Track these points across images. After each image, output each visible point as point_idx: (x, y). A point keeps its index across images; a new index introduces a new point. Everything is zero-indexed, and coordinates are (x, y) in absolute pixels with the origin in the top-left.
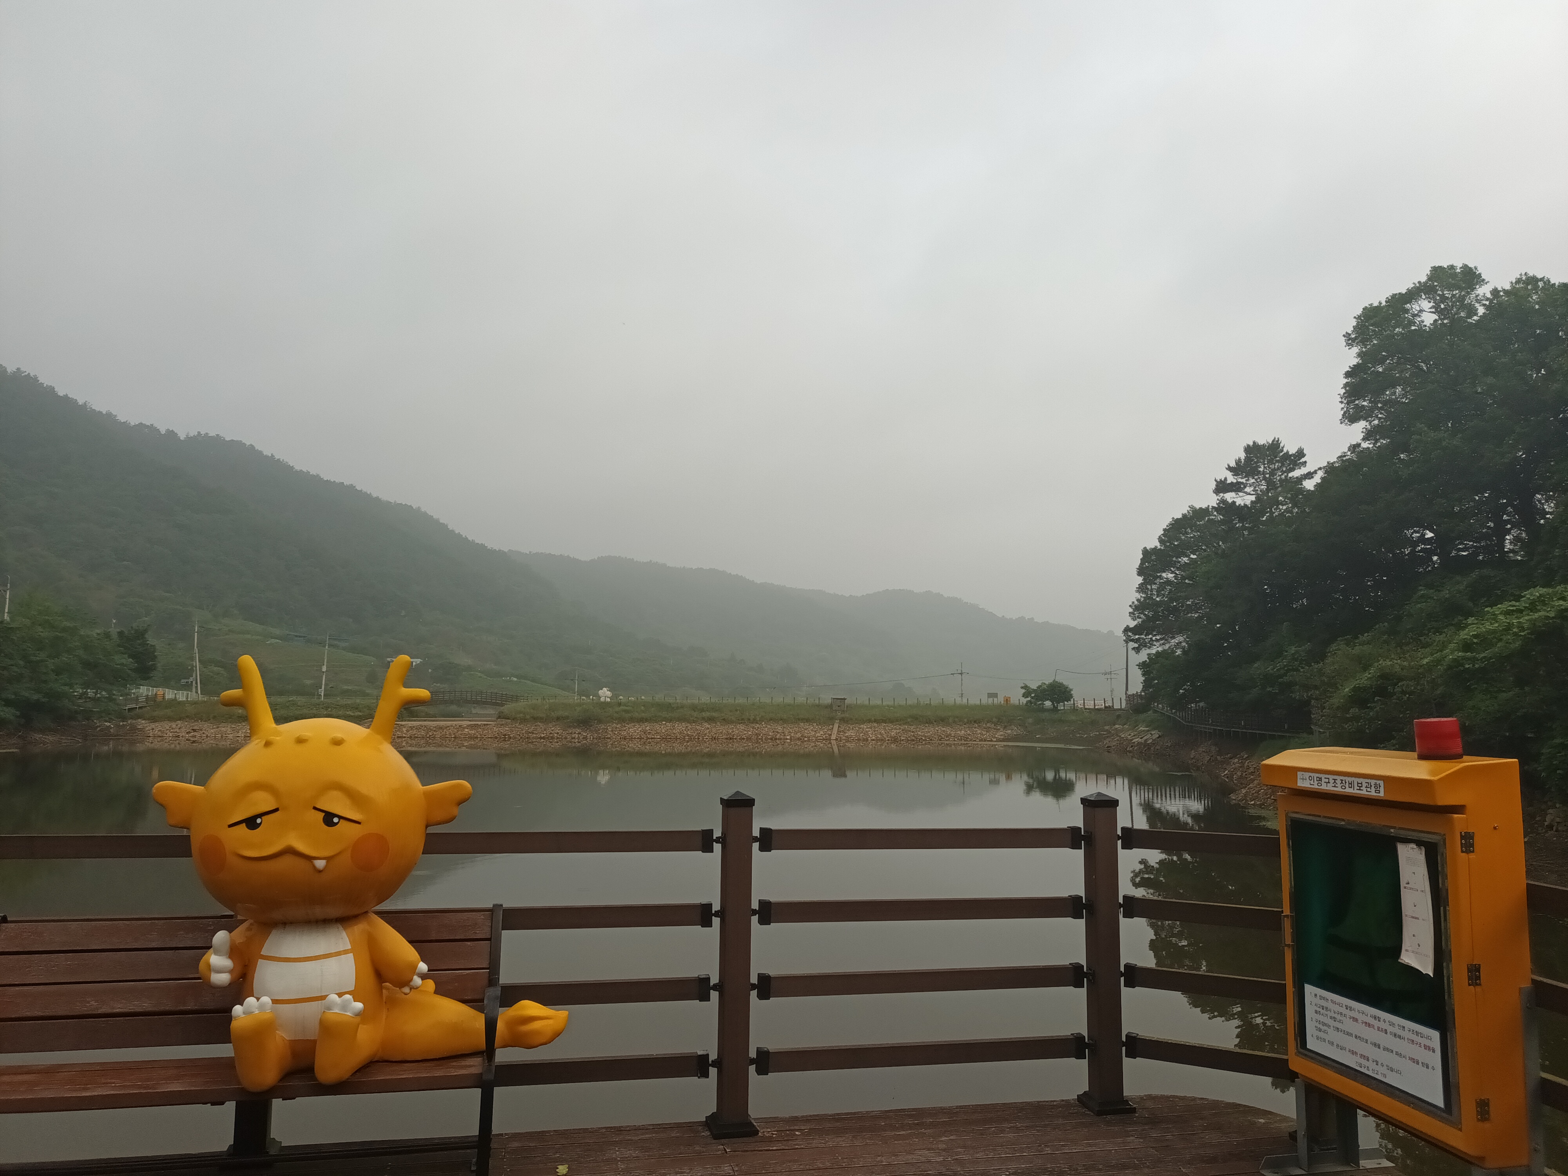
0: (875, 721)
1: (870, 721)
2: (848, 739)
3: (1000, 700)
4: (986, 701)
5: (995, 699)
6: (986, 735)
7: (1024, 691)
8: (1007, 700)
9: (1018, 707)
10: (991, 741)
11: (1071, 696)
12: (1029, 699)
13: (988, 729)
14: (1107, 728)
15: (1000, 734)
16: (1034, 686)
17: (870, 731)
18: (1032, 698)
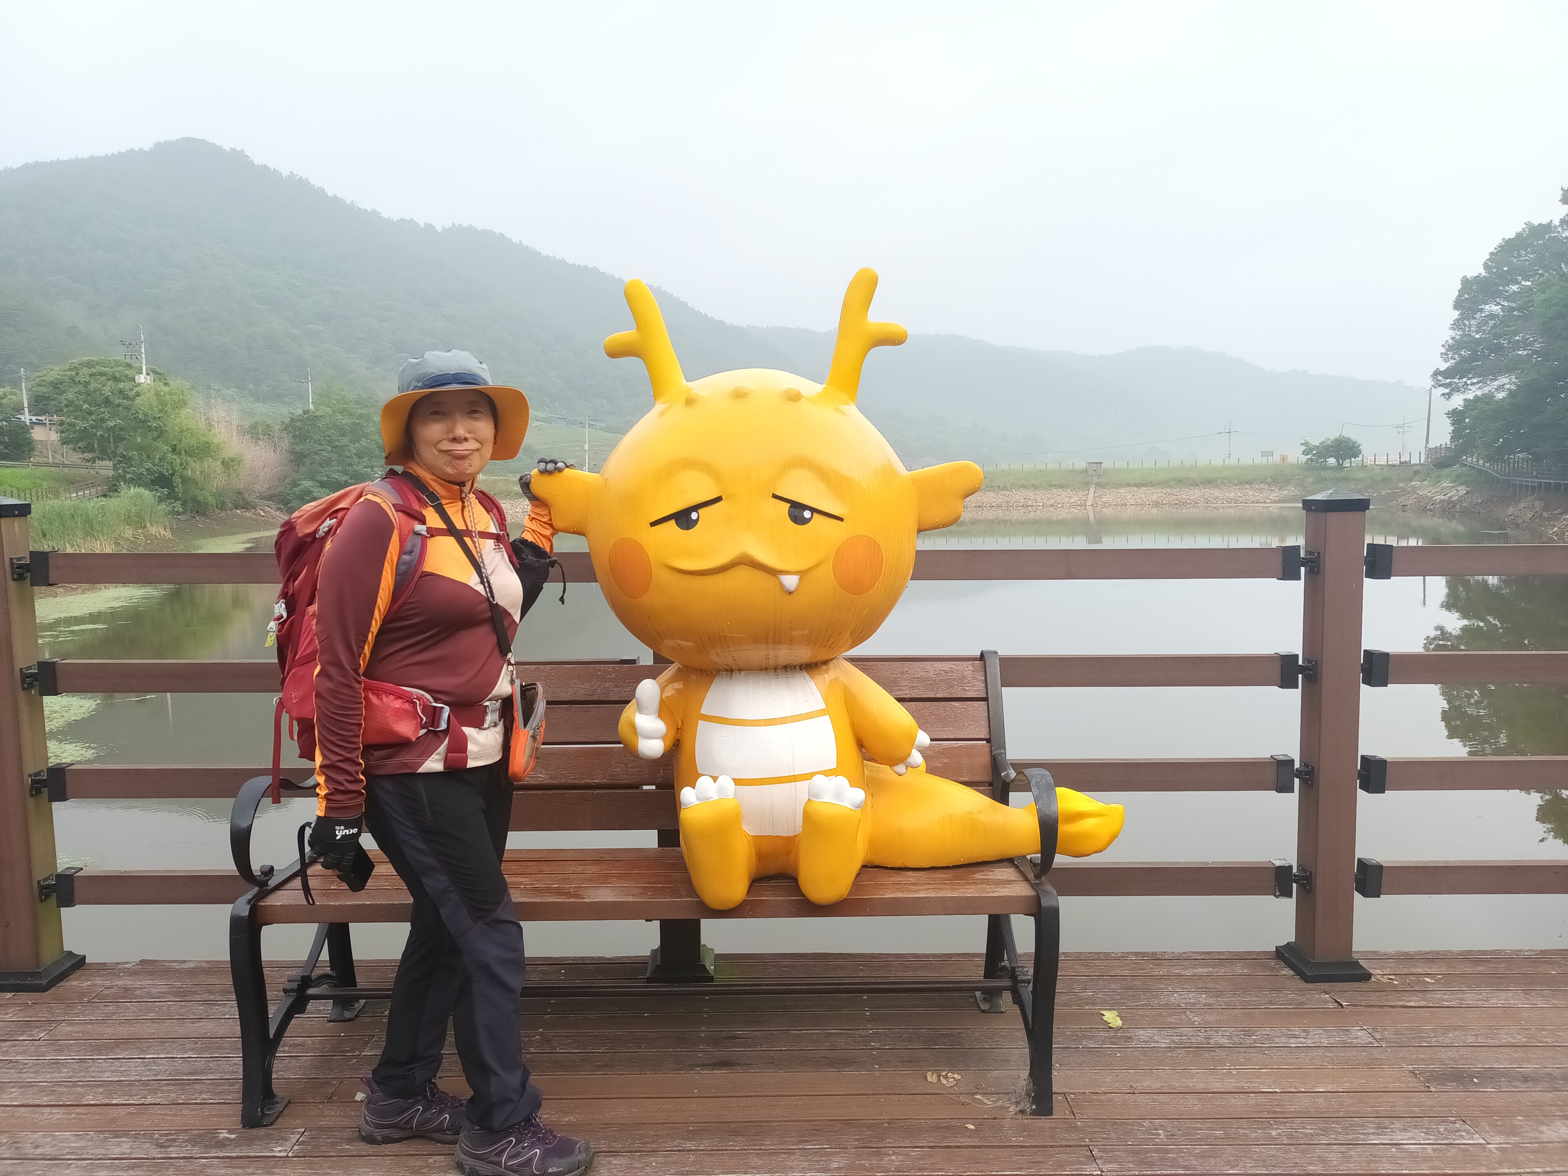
0: (1135, 485)
1: (1129, 485)
2: (1106, 505)
3: (1277, 459)
4: (1259, 460)
5: (1270, 458)
6: (1260, 497)
7: (1304, 448)
8: (1283, 459)
9: (1297, 466)
10: (1265, 502)
11: (1360, 452)
12: (1310, 456)
13: (1261, 490)
14: (1401, 485)
15: (1274, 496)
16: (1316, 442)
17: (1128, 495)
18: (1314, 455)
